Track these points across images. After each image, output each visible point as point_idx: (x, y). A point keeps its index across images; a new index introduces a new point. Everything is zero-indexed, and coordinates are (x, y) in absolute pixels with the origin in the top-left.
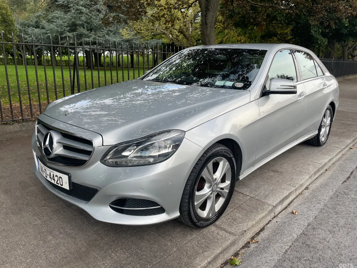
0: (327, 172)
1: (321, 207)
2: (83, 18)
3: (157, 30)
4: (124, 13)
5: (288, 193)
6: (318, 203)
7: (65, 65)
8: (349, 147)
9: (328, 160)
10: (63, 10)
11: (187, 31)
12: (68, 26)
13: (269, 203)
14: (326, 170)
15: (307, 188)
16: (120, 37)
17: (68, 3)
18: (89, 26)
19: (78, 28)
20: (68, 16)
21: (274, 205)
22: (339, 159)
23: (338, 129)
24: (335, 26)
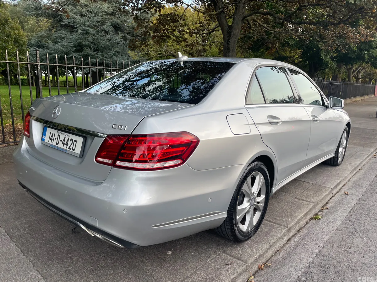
0: (360, 171)
1: (364, 190)
2: (90, 39)
3: (165, 51)
4: (130, 34)
5: (339, 182)
6: (362, 188)
7: (64, 86)
8: (373, 154)
9: (360, 162)
10: (68, 30)
11: (196, 53)
12: (74, 47)
13: (328, 186)
14: (360, 170)
15: (349, 180)
16: (127, 58)
17: (74, 23)
18: (95, 46)
19: (85, 49)
20: (74, 37)
21: (332, 188)
22: (367, 163)
23: (361, 141)
24: (345, 51)
